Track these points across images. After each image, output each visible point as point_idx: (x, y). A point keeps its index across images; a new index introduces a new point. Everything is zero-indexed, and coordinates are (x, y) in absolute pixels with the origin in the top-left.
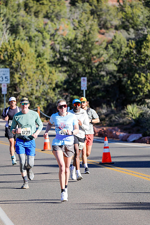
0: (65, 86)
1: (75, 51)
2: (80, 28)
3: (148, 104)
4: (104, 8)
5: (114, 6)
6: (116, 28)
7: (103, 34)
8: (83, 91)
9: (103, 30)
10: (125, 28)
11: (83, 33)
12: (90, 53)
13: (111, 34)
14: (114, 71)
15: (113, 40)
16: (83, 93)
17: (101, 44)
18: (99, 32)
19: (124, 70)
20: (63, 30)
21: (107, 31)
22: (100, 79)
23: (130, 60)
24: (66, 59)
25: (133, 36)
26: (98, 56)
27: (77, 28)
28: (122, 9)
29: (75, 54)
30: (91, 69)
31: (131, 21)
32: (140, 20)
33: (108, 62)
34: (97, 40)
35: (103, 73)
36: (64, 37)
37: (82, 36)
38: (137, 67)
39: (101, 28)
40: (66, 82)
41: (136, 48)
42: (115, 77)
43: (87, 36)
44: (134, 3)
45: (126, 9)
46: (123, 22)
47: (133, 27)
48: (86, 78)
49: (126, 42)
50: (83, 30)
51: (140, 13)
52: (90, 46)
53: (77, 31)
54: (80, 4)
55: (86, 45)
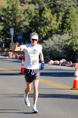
0: (2, 33)
1: (7, 15)
2: (10, 3)
3: (44, 43)
6: (29, 3)
7: (22, 6)
8: (11, 35)
9: (22, 4)
10: (34, 3)
11: (12, 5)
12: (16, 16)
13: (26, 6)
14: (28, 25)
15: (27, 9)
16: (11, 37)
17: (21, 11)
18: (20, 5)
19: (33, 25)
20: (2, 3)
21: (25, 4)
22: (20, 29)
23: (36, 20)
24: (3, 18)
25: (38, 7)
26: (19, 17)
27: (9, 2)
29: (7, 16)
30: (16, 24)
33: (24, 21)
34: (19, 9)
35: (22, 26)
36: (2, 7)
37: (11, 7)
38: (40, 24)
40: (3, 30)
41: (39, 14)
42: (28, 28)
43: (14, 7)
47: (38, 3)
48: (13, 29)
49: (34, 11)
50: (12, 4)
52: (15, 12)
53: (9, 4)
55: (13, 12)
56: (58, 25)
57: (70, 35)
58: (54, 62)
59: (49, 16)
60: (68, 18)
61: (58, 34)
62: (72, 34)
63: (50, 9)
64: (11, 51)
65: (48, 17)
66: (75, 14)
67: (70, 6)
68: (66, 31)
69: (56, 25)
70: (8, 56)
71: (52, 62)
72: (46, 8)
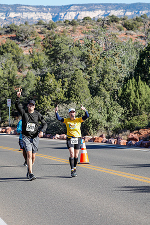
2: (6, 69)
4: (21, 56)
5: (27, 54)
6: (29, 68)
7: (21, 72)
8: (8, 107)
9: (21, 70)
11: (8, 72)
12: (13, 84)
13: (25, 72)
15: (27, 76)
16: (9, 109)
17: (19, 78)
18: (19, 71)
21: (24, 70)
25: (39, 73)
26: (18, 86)
27: (4, 69)
28: (32, 56)
31: (38, 64)
32: (43, 63)
34: (17, 76)
37: (7, 74)
39: (19, 69)
41: (41, 80)
44: (40, 52)
45: (34, 56)
46: (33, 65)
47: (39, 68)
48: (10, 99)
49: (35, 77)
50: (8, 70)
51: (44, 59)
53: (4, 71)
54: (6, 54)
56: (64, 93)
57: (77, 103)
58: (60, 137)
59: (53, 83)
60: (75, 84)
61: (64, 103)
62: (81, 102)
63: (53, 74)
64: (9, 126)
65: (51, 84)
66: (82, 79)
67: (77, 70)
68: (73, 99)
69: (62, 92)
70: (6, 132)
71: (58, 136)
72: (49, 74)
